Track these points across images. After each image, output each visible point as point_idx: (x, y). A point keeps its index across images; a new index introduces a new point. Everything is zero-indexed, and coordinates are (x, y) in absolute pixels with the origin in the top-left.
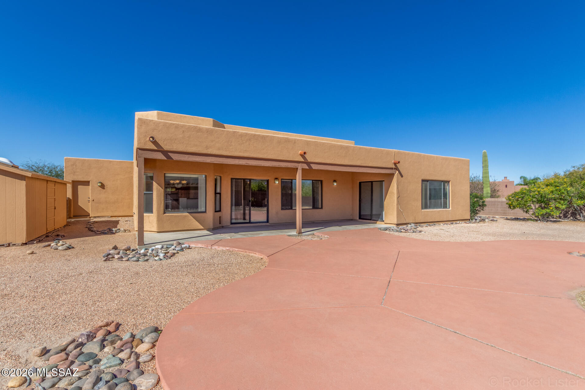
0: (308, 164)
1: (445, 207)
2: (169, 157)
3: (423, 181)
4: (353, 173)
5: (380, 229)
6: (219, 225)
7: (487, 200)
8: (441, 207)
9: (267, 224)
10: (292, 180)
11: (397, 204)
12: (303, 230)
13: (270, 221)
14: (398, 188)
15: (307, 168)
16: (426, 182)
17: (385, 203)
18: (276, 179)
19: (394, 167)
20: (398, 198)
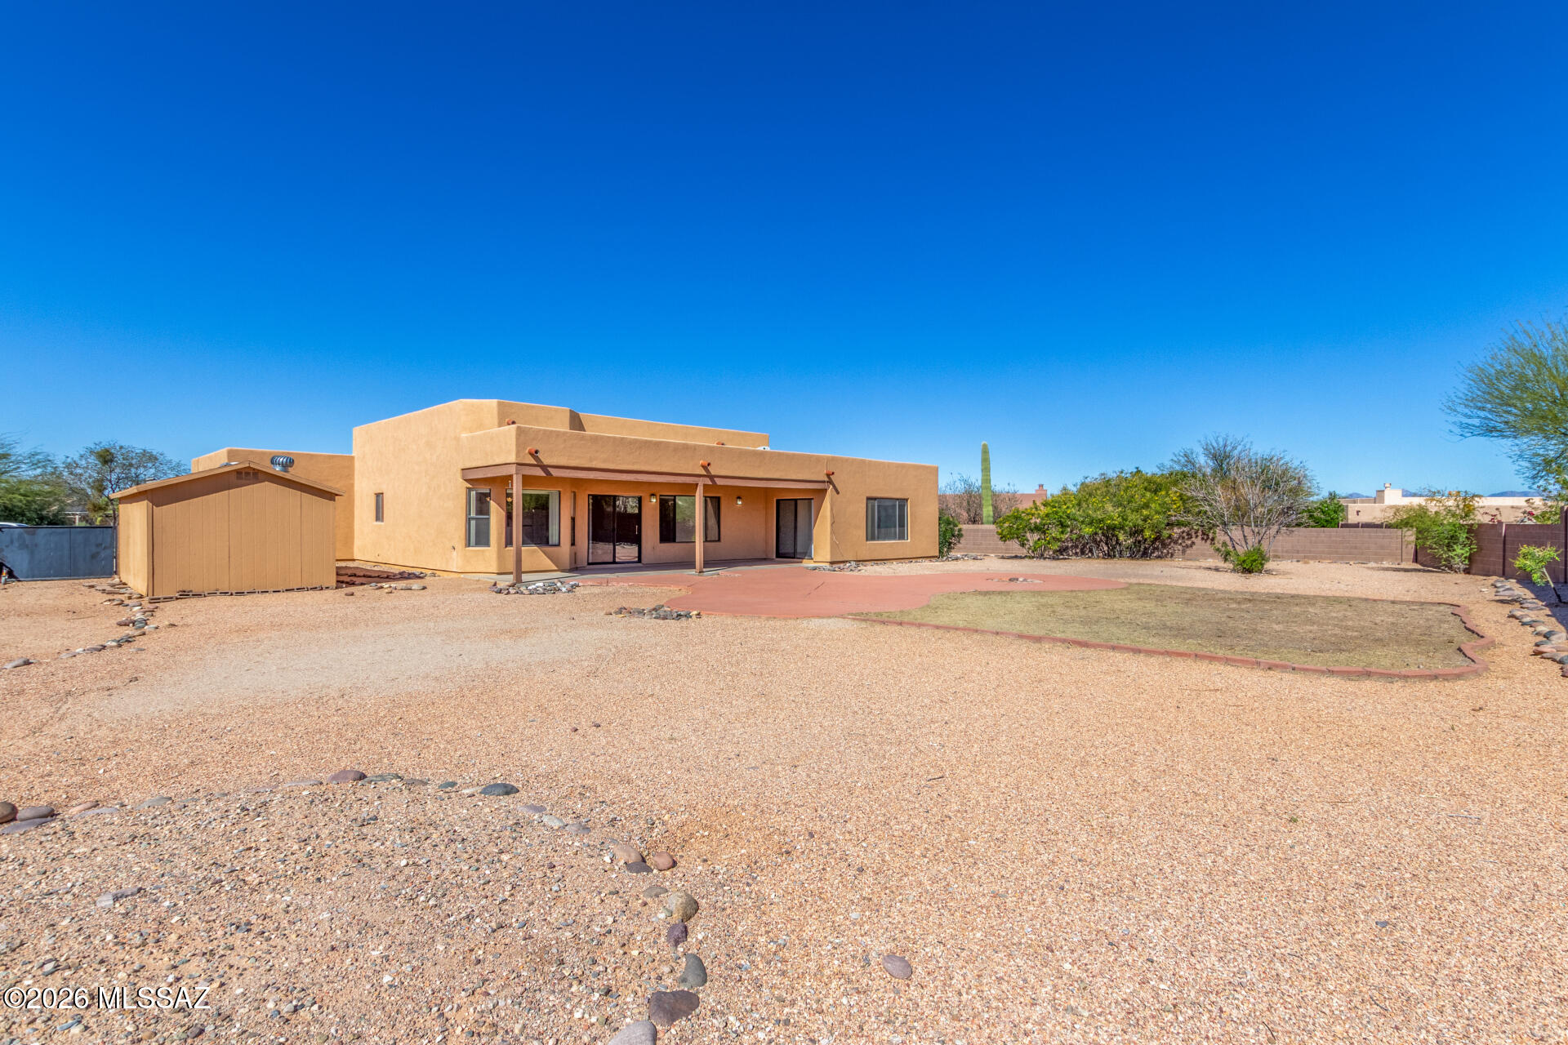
0: (712, 477)
1: (902, 536)
2: (548, 473)
3: (869, 499)
4: (766, 490)
5: (807, 568)
6: (574, 566)
7: (965, 527)
8: (895, 538)
9: (639, 564)
10: (675, 496)
11: (831, 533)
12: (704, 570)
13: (644, 560)
14: (832, 509)
15: (710, 483)
16: (873, 501)
17: (815, 532)
18: (653, 495)
19: (826, 479)
20: (832, 524)
